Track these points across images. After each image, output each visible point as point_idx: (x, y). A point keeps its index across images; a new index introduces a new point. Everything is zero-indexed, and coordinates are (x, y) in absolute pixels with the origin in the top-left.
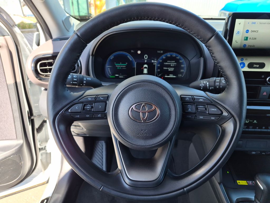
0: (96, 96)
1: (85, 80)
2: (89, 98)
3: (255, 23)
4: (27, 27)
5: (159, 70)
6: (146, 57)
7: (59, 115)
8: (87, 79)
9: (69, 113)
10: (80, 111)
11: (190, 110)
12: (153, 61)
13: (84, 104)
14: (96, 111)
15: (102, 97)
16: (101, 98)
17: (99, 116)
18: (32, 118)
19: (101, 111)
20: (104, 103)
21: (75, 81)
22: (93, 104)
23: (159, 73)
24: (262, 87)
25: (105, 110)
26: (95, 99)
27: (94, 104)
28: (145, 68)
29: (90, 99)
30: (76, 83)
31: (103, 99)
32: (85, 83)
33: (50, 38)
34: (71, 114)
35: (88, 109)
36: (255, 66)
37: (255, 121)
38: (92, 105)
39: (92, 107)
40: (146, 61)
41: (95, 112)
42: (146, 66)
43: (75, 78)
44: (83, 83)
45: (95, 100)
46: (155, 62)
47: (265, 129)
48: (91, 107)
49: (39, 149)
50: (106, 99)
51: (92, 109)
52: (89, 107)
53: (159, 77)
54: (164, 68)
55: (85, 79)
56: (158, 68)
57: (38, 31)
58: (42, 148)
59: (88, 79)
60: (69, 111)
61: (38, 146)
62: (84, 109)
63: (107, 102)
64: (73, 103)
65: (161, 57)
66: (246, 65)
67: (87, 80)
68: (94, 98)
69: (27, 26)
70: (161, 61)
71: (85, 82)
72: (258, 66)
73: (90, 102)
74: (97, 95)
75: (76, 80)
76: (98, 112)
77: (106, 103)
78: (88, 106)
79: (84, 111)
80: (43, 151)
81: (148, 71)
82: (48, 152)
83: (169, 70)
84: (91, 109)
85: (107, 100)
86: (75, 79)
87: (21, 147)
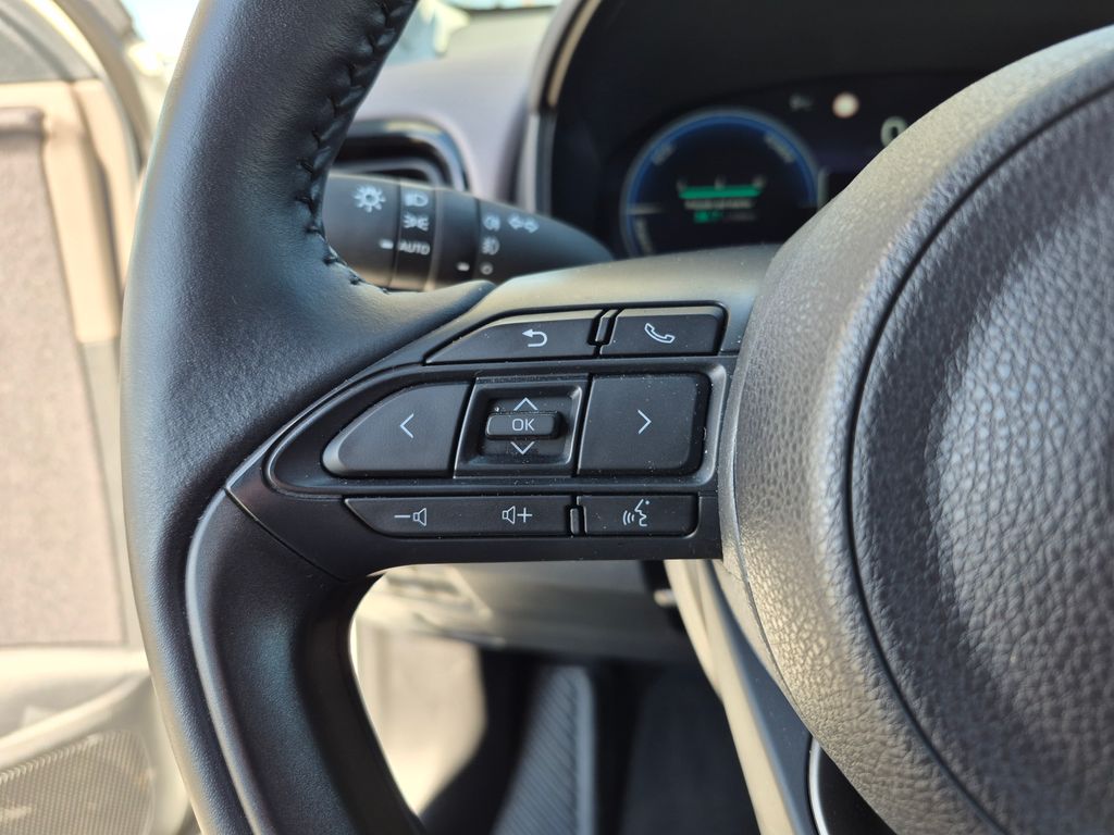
0: (597, 312)
1: (492, 233)
2: (530, 333)
7: (221, 495)
8: (505, 225)
9: (323, 482)
10: (443, 465)
13: (481, 394)
14: (602, 461)
15: (663, 325)
16: (651, 331)
17: (627, 518)
19: (651, 464)
20: (687, 386)
21: (415, 235)
22: (565, 392)
25: (697, 459)
26: (591, 340)
27: (579, 392)
29: (537, 341)
30: (422, 248)
31: (668, 339)
32: (488, 258)
34: (347, 487)
35: (523, 438)
38: (557, 405)
39: (561, 427)
41: (588, 474)
43: (416, 212)
44: (473, 256)
45: (590, 350)
48: (547, 426)
50: (708, 347)
51: (562, 448)
52: (527, 425)
55: (492, 222)
59: (514, 223)
60: (332, 457)
62: (476, 441)
63: (719, 373)
67: (504, 234)
68: (584, 333)
71: (489, 246)
73: (545, 377)
74: (605, 308)
75: (421, 223)
76: (620, 478)
77: (709, 381)
78: (525, 411)
79: (476, 463)
84: (547, 448)
85: (715, 352)
86: (410, 222)
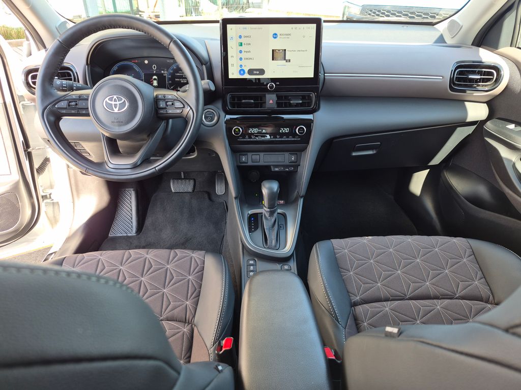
0: (80, 95)
1: (75, 87)
3: (246, 28)
4: (14, 35)
5: (170, 82)
6: (154, 67)
7: (47, 109)
9: (55, 108)
10: (66, 107)
11: (161, 106)
12: (162, 72)
13: (69, 101)
17: (83, 112)
18: (29, 150)
19: (85, 108)
21: (64, 87)
23: (171, 85)
24: (267, 95)
27: (78, 101)
28: (155, 79)
29: (74, 97)
31: (85, 97)
32: (73, 89)
33: (43, 48)
34: (58, 109)
35: (73, 105)
36: (255, 72)
37: (264, 131)
38: (76, 103)
40: (155, 72)
41: (79, 108)
42: (155, 77)
43: (64, 84)
45: (79, 98)
46: (165, 73)
47: (273, 138)
49: (42, 197)
51: (77, 106)
53: (171, 89)
54: (176, 80)
55: (75, 85)
56: (170, 79)
57: (28, 40)
58: (46, 196)
59: (78, 85)
60: (56, 106)
61: (41, 193)
62: (69, 105)
64: (59, 100)
65: (171, 68)
66: (246, 71)
67: (77, 87)
69: (13, 33)
70: (171, 71)
72: (258, 72)
73: (75, 100)
76: (82, 109)
78: (73, 103)
79: (69, 107)
80: (48, 201)
81: (158, 83)
82: (55, 201)
83: (182, 82)
86: (64, 85)
87: (17, 184)
